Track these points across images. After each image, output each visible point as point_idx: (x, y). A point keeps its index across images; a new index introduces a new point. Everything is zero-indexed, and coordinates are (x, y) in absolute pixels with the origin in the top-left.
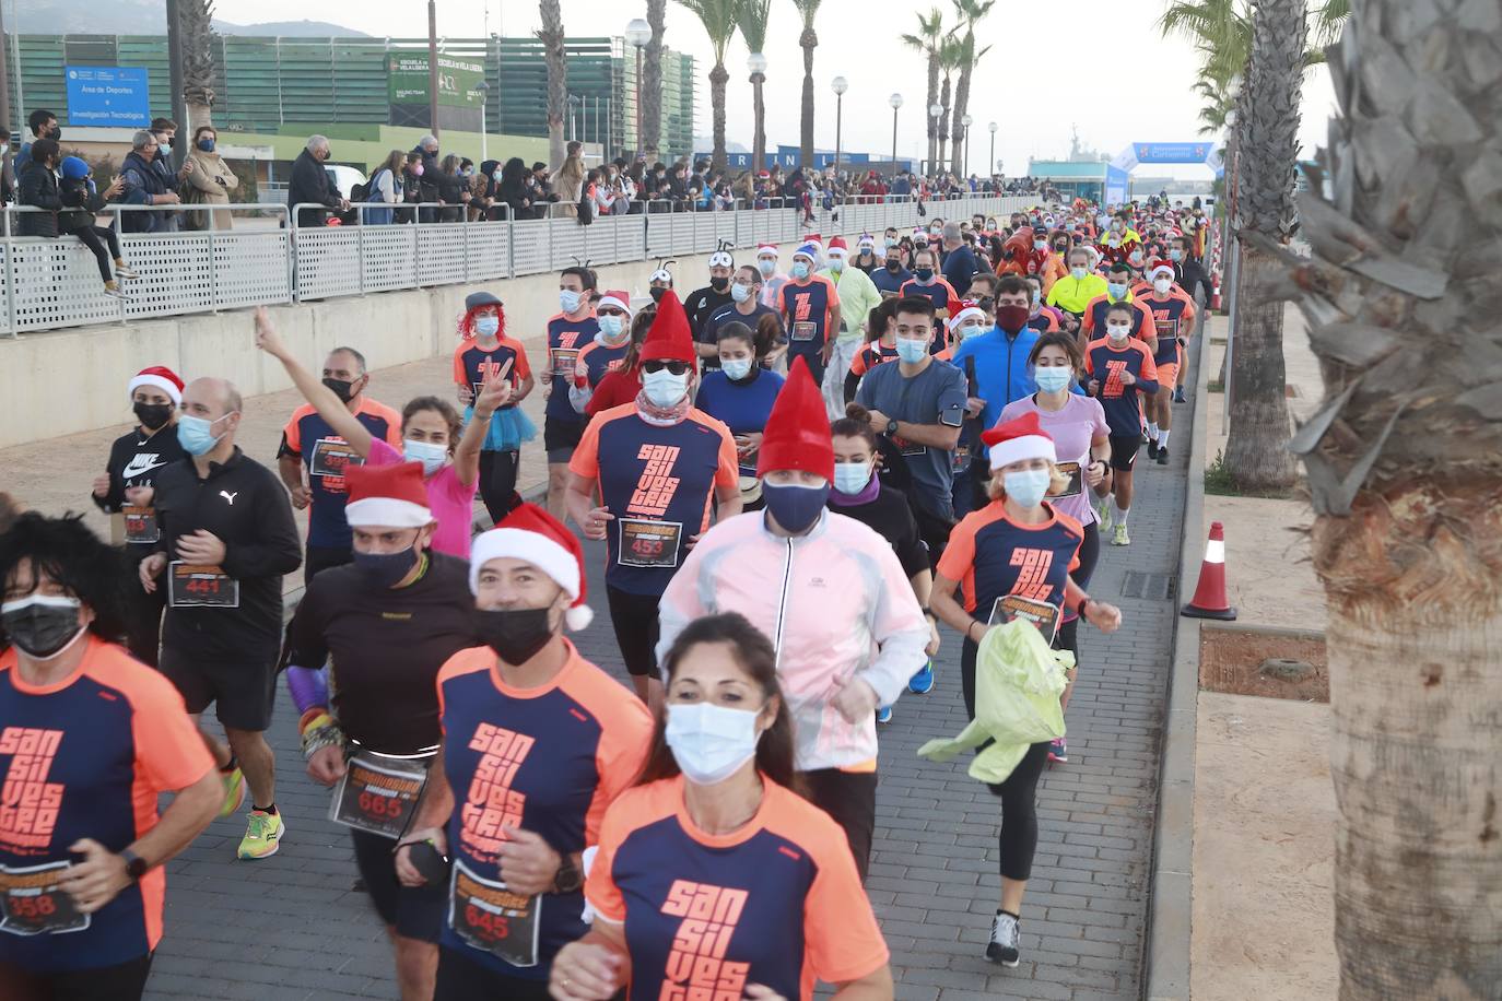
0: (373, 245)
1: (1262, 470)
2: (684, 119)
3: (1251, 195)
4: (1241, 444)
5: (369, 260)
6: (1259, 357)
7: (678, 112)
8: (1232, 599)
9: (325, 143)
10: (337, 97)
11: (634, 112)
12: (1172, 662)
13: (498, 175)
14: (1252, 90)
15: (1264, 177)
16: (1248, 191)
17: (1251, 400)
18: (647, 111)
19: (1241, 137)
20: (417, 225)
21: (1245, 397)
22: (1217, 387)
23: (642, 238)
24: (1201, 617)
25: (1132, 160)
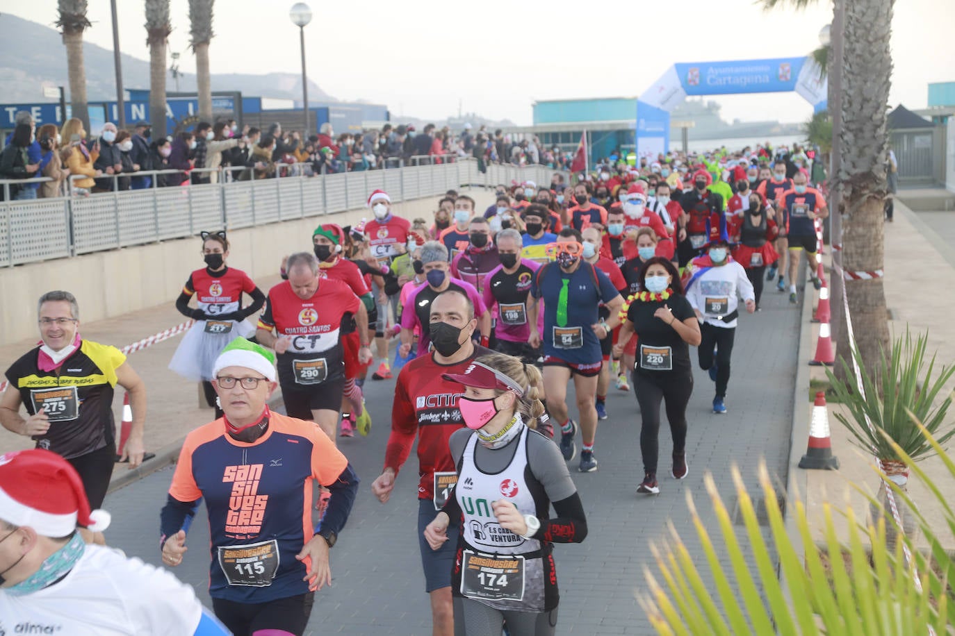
25: (676, 91)
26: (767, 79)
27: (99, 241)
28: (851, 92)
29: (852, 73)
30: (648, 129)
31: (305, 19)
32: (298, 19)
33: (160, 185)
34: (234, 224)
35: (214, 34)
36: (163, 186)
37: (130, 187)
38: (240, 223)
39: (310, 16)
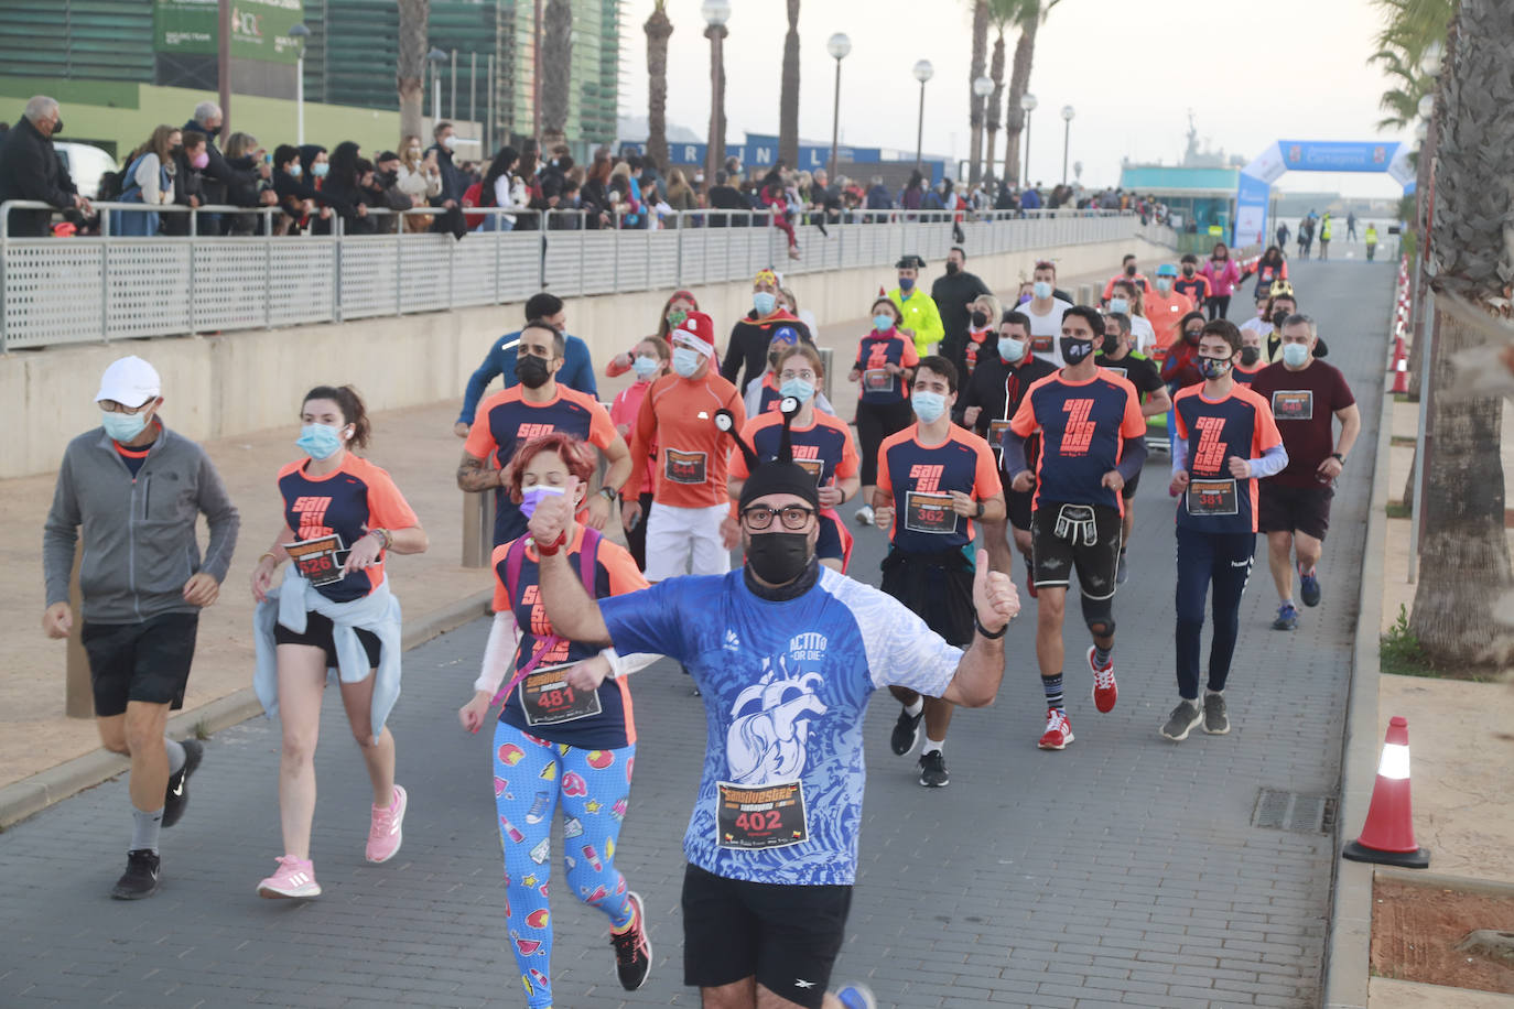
0: (123, 267)
1: (1470, 637)
2: (604, 90)
3: (1454, 225)
4: (1436, 598)
5: (117, 289)
6: (1464, 467)
7: (596, 79)
8: (1422, 836)
9: (54, 109)
10: (75, 39)
11: (529, 77)
12: (1329, 930)
13: (321, 168)
14: (1457, 68)
15: (1474, 198)
16: (1449, 218)
17: (1452, 531)
18: (549, 78)
19: (1441, 136)
20: (194, 238)
21: (1443, 528)
22: (1400, 510)
23: (538, 266)
24: (1375, 862)
25: (1277, 166)
26: (1363, 160)
30: (1251, 199)
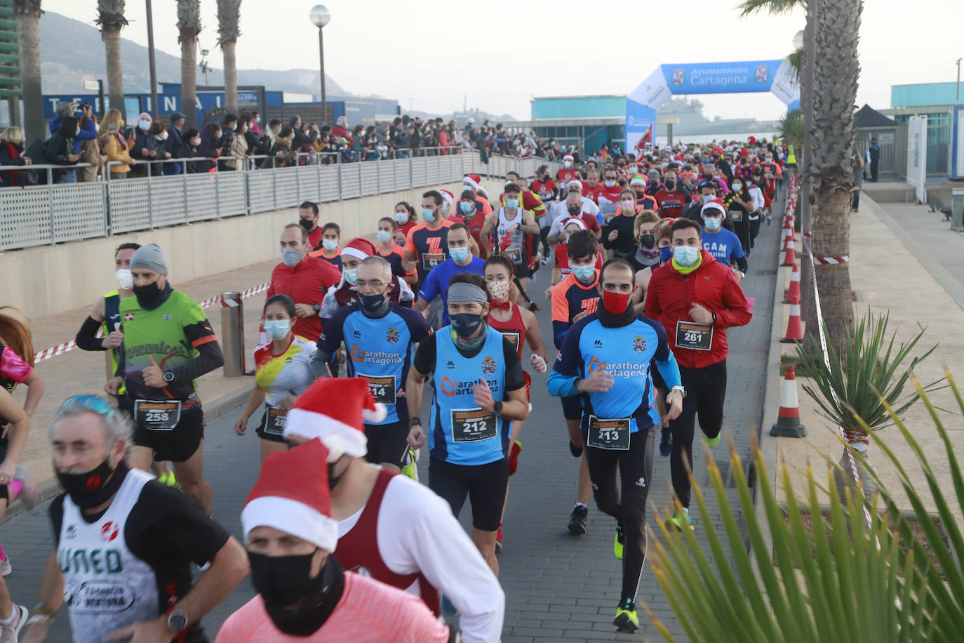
25: (662, 90)
26: (745, 80)
27: (133, 222)
28: (822, 93)
29: (823, 76)
30: (636, 125)
31: (323, 21)
32: (317, 20)
33: (189, 171)
34: (257, 208)
35: (240, 33)
36: (192, 172)
37: (162, 173)
38: (262, 207)
39: (328, 17)
